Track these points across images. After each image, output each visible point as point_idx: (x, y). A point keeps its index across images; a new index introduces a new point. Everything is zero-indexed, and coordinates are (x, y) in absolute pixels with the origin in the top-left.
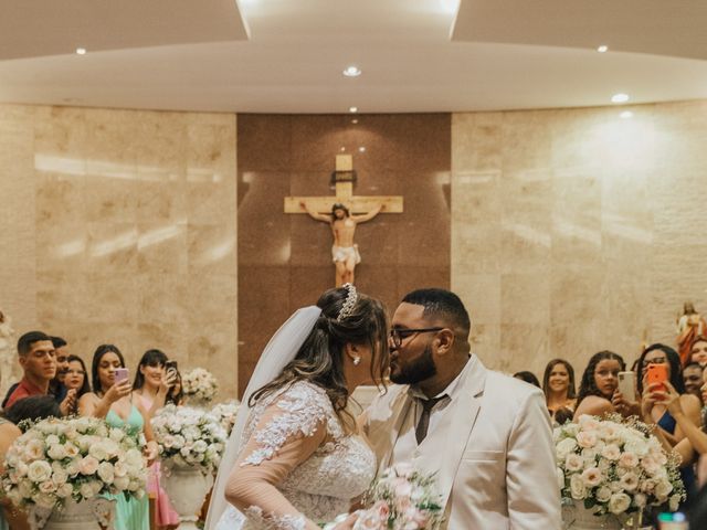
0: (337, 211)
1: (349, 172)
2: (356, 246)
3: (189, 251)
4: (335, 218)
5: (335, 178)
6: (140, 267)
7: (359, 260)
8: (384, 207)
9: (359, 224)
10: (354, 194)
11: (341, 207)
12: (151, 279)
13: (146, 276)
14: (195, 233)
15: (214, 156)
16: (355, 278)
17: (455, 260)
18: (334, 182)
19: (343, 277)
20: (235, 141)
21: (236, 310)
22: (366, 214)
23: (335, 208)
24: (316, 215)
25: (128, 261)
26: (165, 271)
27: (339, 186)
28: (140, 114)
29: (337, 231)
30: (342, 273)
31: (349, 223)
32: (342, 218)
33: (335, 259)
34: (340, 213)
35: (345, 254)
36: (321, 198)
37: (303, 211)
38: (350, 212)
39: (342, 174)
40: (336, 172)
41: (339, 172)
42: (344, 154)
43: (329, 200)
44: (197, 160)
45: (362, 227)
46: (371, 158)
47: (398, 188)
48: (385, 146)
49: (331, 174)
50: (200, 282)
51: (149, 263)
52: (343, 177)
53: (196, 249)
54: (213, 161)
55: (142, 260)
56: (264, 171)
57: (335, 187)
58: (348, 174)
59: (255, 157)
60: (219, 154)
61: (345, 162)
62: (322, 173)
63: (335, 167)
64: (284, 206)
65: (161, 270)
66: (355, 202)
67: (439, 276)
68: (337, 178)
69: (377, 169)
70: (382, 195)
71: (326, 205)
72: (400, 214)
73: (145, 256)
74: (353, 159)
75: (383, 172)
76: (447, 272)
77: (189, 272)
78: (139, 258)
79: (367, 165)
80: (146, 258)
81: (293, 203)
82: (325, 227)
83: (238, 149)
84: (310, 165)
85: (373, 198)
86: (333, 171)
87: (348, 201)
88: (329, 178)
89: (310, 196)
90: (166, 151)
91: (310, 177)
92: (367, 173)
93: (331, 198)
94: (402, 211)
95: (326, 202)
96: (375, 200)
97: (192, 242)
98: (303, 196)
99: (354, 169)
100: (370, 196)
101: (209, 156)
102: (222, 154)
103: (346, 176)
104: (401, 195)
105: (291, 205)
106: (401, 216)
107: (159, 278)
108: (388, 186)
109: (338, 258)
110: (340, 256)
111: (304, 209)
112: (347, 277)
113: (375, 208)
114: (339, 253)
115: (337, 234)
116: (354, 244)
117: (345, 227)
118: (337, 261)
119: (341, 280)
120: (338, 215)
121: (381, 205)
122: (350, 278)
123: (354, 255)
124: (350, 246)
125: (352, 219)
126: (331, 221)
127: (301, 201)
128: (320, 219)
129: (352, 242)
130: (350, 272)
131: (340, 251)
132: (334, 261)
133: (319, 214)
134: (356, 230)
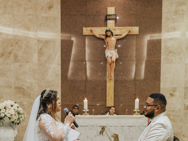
0: (107, 32)
1: (113, 15)
2: (116, 50)
3: (38, 53)
4: (107, 36)
6: (15, 60)
8: (130, 31)
9: (118, 40)
10: (115, 26)
11: (109, 31)
12: (20, 66)
13: (18, 64)
14: (41, 44)
15: (50, 8)
16: (116, 65)
17: (163, 57)
18: (106, 20)
19: (110, 64)
21: (60, 81)
22: (121, 35)
24: (98, 36)
25: (9, 57)
26: (27, 62)
27: (109, 22)
29: (107, 43)
30: (109, 63)
31: (113, 39)
32: (110, 37)
33: (106, 56)
34: (109, 34)
35: (111, 53)
36: (100, 28)
37: (92, 34)
38: (114, 34)
39: (110, 16)
40: (107, 15)
41: (108, 15)
42: (111, 7)
43: (104, 29)
44: (42, 9)
45: (119, 41)
46: (123, 9)
47: (137, 23)
48: (130, 3)
49: (105, 16)
50: (44, 67)
51: (19, 58)
52: (110, 18)
53: (42, 52)
54: (50, 10)
55: (16, 57)
56: (73, 15)
57: (107, 22)
58: (113, 16)
59: (69, 8)
60: (52, 6)
61: (112, 10)
62: (101, 16)
63: (107, 13)
64: (83, 31)
65: (25, 61)
66: (116, 30)
67: (155, 65)
68: (108, 18)
69: (127, 14)
70: (129, 26)
71: (102, 31)
72: (137, 35)
73: (17, 54)
74: (115, 9)
75: (129, 15)
76: (159, 63)
77: (38, 63)
78: (14, 55)
79: (122, 12)
80: (18, 56)
81: (87, 30)
82: (102, 41)
83: (61, 4)
84: (95, 12)
85: (125, 27)
86: (106, 14)
87: (113, 29)
88: (104, 18)
89: (95, 27)
90: (27, 5)
91: (95, 18)
92: (122, 16)
93: (105, 27)
94: (138, 34)
95: (102, 30)
96: (125, 29)
97: (40, 49)
98: (92, 27)
99: (116, 14)
100: (124, 26)
101: (48, 7)
102: (54, 6)
103: (112, 17)
104: (138, 26)
105: (86, 31)
106: (138, 36)
107: (24, 65)
108: (132, 22)
109: (108, 55)
110: (109, 55)
111: (92, 33)
112: (112, 65)
113: (126, 32)
114: (108, 53)
115: (108, 44)
116: (115, 49)
117: (111, 41)
118: (107, 57)
119: (109, 66)
120: (108, 34)
121: (128, 31)
122: (113, 65)
123: (115, 54)
124: (114, 50)
125: (115, 37)
126: (105, 38)
127: (90, 29)
128: (100, 37)
129: (114, 48)
130: (113, 62)
131: (108, 52)
132: (106, 57)
133: (99, 35)
134: (116, 43)
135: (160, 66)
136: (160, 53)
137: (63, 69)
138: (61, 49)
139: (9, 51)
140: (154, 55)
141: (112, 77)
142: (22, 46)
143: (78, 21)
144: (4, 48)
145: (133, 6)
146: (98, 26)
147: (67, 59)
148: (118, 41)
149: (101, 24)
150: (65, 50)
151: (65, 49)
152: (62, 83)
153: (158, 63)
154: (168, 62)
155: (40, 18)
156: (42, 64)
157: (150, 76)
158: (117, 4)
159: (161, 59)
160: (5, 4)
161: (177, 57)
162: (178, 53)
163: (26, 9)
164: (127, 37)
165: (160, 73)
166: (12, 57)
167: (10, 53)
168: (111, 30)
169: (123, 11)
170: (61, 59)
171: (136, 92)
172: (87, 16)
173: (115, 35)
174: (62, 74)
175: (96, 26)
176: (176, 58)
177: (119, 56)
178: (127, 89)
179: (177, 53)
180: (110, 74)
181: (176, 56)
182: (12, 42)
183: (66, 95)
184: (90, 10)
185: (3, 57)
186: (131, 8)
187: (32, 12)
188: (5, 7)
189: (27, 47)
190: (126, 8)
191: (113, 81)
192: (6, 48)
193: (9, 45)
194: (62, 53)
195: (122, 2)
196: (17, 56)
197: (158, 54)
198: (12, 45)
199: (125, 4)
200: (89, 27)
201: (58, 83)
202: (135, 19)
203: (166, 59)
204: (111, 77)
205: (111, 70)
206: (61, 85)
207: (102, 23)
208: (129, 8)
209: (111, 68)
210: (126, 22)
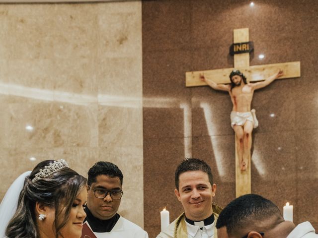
0: (234, 77)
1: (246, 43)
2: (254, 111)
3: (100, 127)
4: (233, 85)
5: (234, 50)
6: (55, 142)
7: (257, 124)
8: (281, 72)
9: (257, 91)
10: (251, 65)
11: (238, 73)
12: (65, 153)
13: (61, 150)
15: (121, 41)
18: (232, 54)
19: (241, 141)
20: (140, 26)
21: (142, 178)
22: (263, 81)
23: (232, 74)
24: (214, 85)
25: (44, 137)
26: (78, 145)
27: (236, 57)
28: (56, 6)
29: (235, 97)
30: (240, 137)
31: (246, 92)
32: (239, 85)
33: (233, 123)
34: (237, 79)
35: (242, 118)
36: (220, 71)
37: (204, 84)
38: (248, 80)
39: (239, 46)
40: (234, 44)
41: (236, 44)
42: (241, 28)
43: (228, 71)
44: (106, 45)
45: (259, 95)
46: (267, 29)
47: (295, 54)
48: (281, 16)
49: (229, 46)
50: (109, 154)
51: (63, 138)
52: (240, 49)
53: (106, 124)
54: (121, 45)
55: (57, 135)
56: (167, 50)
57: (233, 59)
58: (245, 45)
59: (158, 38)
60: (126, 38)
61: (243, 35)
62: (221, 47)
63: (233, 41)
64: (185, 80)
65: (74, 144)
66: (252, 71)
68: (235, 50)
69: (274, 39)
70: (279, 63)
71: (225, 76)
72: (298, 78)
73: (60, 132)
74: (250, 31)
75: (279, 41)
77: (99, 145)
78: (54, 134)
79: (264, 35)
80: (61, 134)
81: (194, 77)
82: (225, 96)
83: (143, 32)
84: (209, 41)
85: (270, 65)
86: (231, 44)
87: (246, 70)
88: (228, 51)
89: (210, 69)
90: (79, 38)
91: (210, 53)
92: (263, 43)
93: (229, 67)
94: (299, 75)
95: (224, 74)
96: (271, 67)
97: (102, 118)
98: (203, 70)
99: (251, 40)
100: (268, 63)
101: (118, 41)
102: (129, 38)
103: (243, 48)
104: (298, 61)
105: (192, 79)
106: (299, 80)
107: (72, 151)
108: (286, 54)
109: (236, 123)
110: (238, 121)
111: (204, 81)
112: (245, 140)
113: (272, 75)
114: (237, 118)
115: (235, 100)
116: (251, 109)
117: (242, 93)
118: (235, 125)
119: (239, 143)
120: (235, 81)
121: (278, 71)
122: (248, 141)
123: (252, 120)
124: (248, 111)
125: (249, 86)
126: (230, 89)
127: (200, 74)
128: (219, 89)
129: (249, 107)
130: (247, 135)
131: (237, 116)
132: (232, 126)
133: (218, 84)
134: (254, 97)
137: (147, 155)
138: (143, 116)
139: (45, 127)
141: (246, 166)
142: (69, 116)
143: (176, 61)
144: (35, 121)
145: (286, 23)
146: (215, 67)
147: (154, 136)
148: (256, 93)
149: (222, 63)
150: (150, 117)
151: (150, 115)
152: (145, 182)
155: (102, 61)
156: (106, 148)
158: (252, 21)
160: (38, 41)
163: (77, 46)
164: (277, 83)
166: (50, 137)
167: (46, 130)
168: (241, 72)
169: (266, 34)
170: (144, 136)
171: (299, 195)
172: (194, 49)
173: (251, 82)
174: (144, 164)
175: (212, 68)
177: (259, 123)
178: (279, 190)
180: (243, 160)
182: (51, 109)
183: (153, 205)
184: (199, 38)
185: (34, 138)
186: (281, 27)
187: (89, 52)
188: (39, 46)
189: (79, 117)
190: (271, 27)
191: (248, 174)
192: (39, 121)
193: (45, 115)
194: (145, 124)
195: (263, 18)
196: (59, 136)
198: (50, 116)
199: (269, 21)
200: (196, 70)
201: (138, 183)
202: (291, 48)
204: (244, 166)
205: (243, 152)
206: (144, 186)
207: (225, 60)
208: (279, 26)
209: (243, 148)
210: (273, 54)
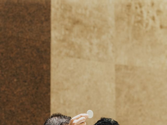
67: (35, 55)
76: (45, 51)
135: (48, 62)
136: (48, 20)
140: (31, 21)
153: (43, 49)
154: (72, 53)
157: (19, 90)
159: (50, 38)
161: (95, 41)
162: (96, 29)
165: (49, 85)
176: (91, 44)
179: (94, 27)
181: (91, 37)
197: (42, 23)
203: (64, 40)
